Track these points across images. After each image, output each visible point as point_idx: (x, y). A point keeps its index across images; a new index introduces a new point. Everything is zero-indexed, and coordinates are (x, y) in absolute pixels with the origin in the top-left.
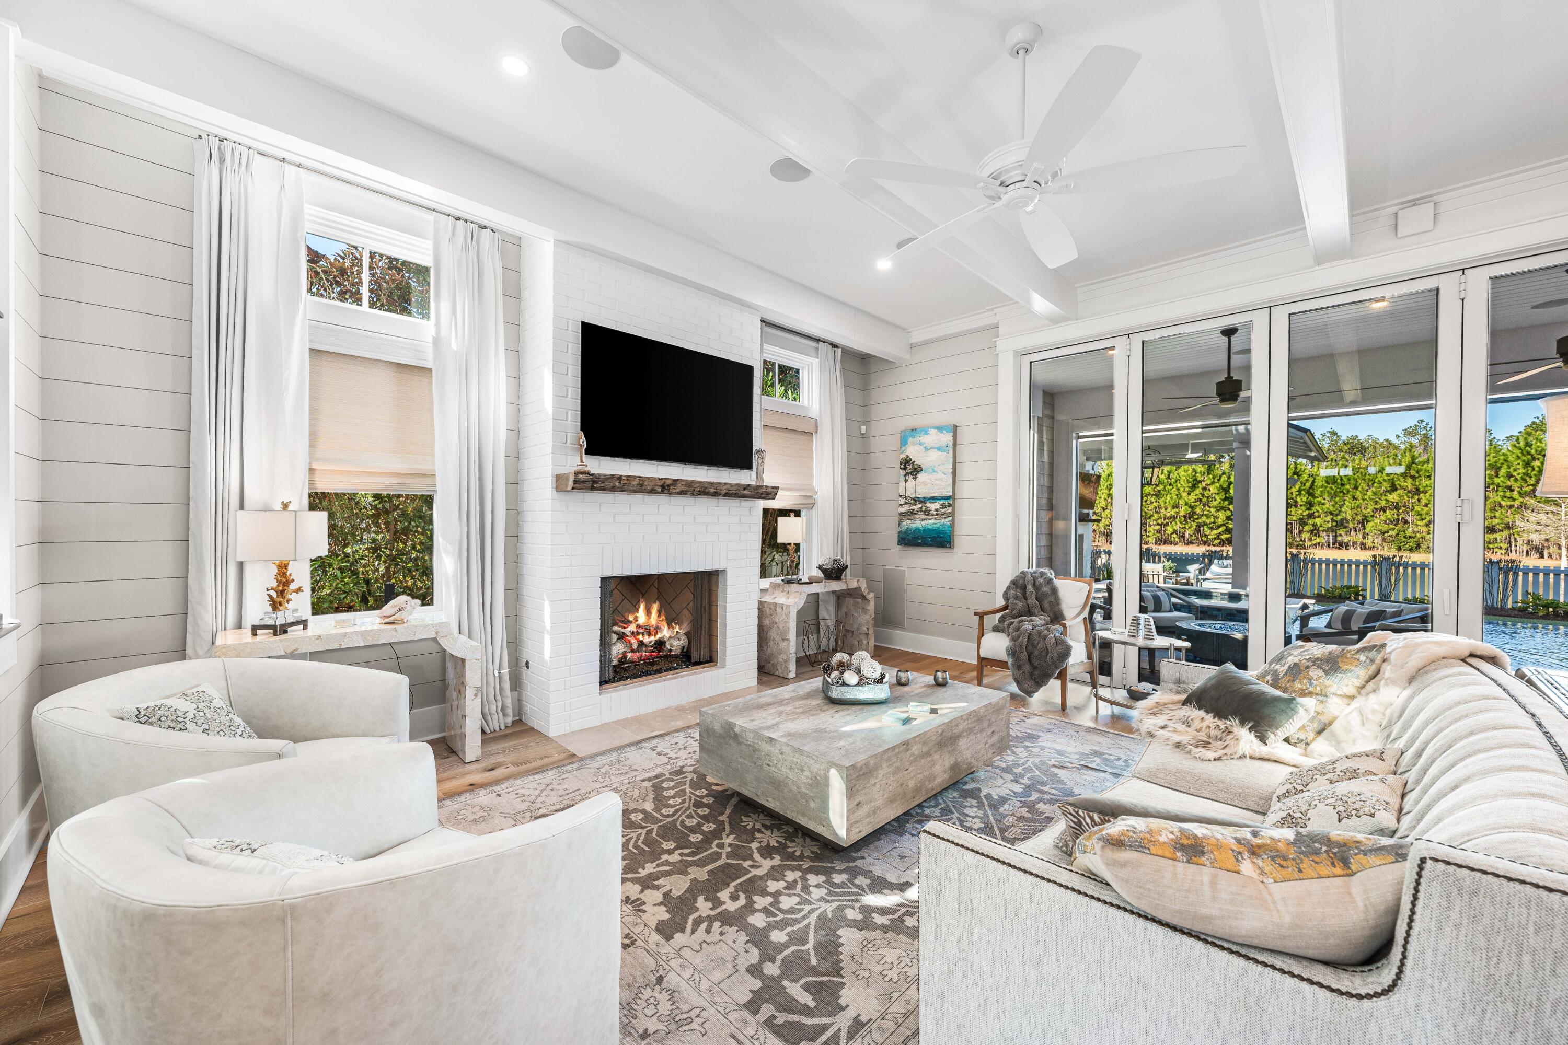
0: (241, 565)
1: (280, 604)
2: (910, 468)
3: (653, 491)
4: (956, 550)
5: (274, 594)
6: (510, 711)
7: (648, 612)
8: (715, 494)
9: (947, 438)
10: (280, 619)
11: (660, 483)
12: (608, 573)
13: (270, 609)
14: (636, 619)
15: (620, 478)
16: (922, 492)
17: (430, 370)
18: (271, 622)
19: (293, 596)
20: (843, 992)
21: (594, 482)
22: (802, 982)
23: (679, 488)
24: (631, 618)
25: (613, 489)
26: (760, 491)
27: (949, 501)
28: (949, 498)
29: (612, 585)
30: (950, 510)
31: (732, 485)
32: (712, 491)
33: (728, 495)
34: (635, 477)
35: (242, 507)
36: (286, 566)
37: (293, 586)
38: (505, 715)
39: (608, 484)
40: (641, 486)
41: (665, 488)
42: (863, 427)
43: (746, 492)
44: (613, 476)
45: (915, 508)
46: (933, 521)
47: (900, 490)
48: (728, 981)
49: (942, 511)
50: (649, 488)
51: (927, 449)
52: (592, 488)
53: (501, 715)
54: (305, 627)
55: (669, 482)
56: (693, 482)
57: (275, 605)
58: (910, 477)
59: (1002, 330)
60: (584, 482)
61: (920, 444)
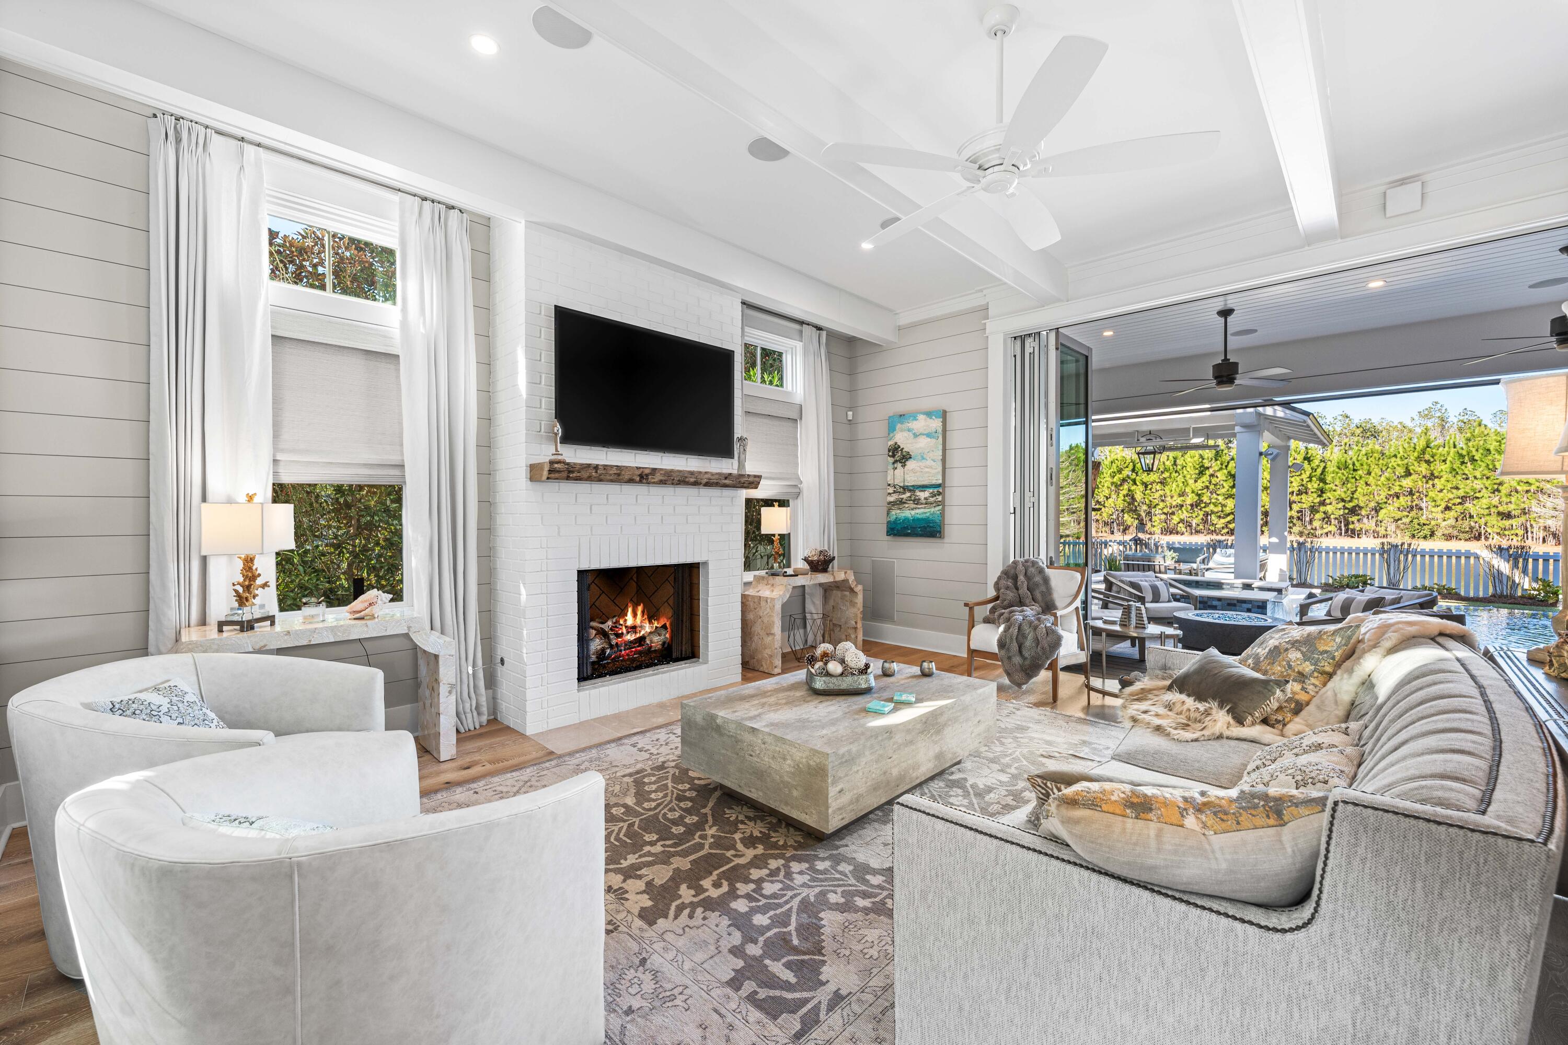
0: (204, 560)
1: (247, 599)
2: (899, 456)
3: (631, 481)
4: (946, 540)
5: (240, 589)
6: (484, 709)
8: (696, 484)
9: (936, 424)
10: (247, 614)
11: (638, 472)
12: (585, 566)
13: (236, 605)
15: (596, 467)
16: (911, 480)
17: (397, 357)
18: (236, 618)
19: (259, 591)
20: (824, 969)
21: (570, 472)
22: (784, 960)
25: (589, 479)
26: (743, 480)
27: (939, 489)
28: (939, 486)
29: (590, 579)
30: (940, 498)
31: (712, 474)
32: (692, 480)
33: (708, 484)
34: (612, 466)
35: (204, 499)
36: (252, 560)
37: (259, 581)
38: (479, 714)
39: (585, 474)
40: (618, 476)
41: (644, 477)
42: (850, 413)
43: (727, 482)
44: (589, 465)
46: (922, 510)
47: (889, 478)
48: (711, 961)
49: (932, 499)
50: (627, 477)
51: (916, 436)
52: (568, 478)
53: (475, 714)
54: (273, 624)
55: (647, 471)
56: (672, 471)
57: (242, 601)
58: (899, 465)
59: (991, 312)
60: (559, 471)
61: (909, 430)
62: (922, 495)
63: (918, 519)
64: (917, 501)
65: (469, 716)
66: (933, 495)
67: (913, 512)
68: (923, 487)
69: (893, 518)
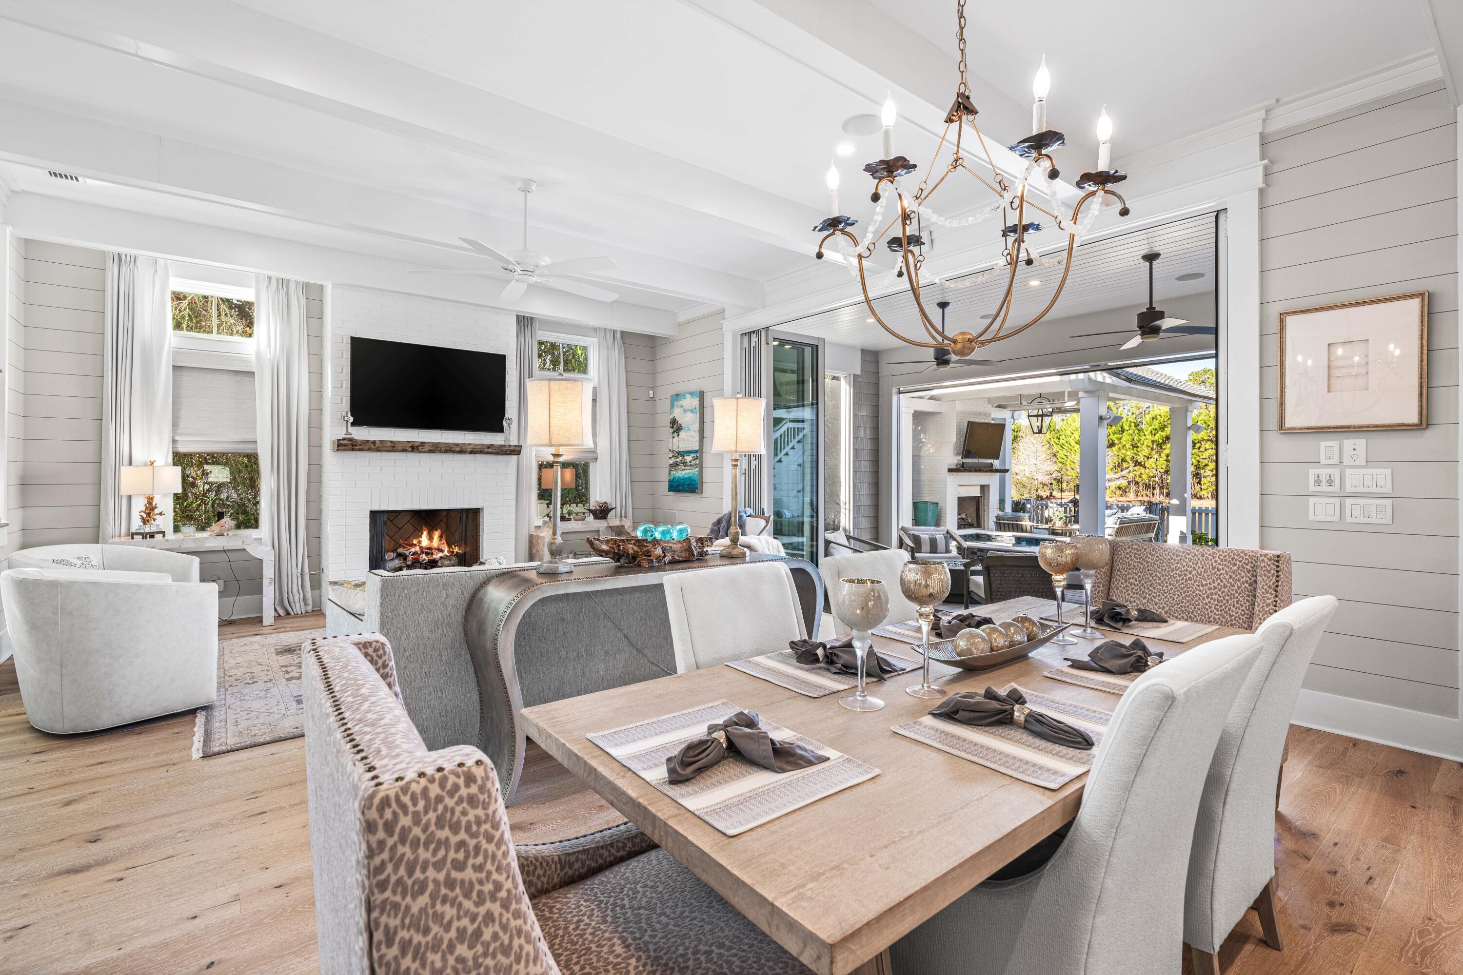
0: (130, 498)
1: (148, 521)
2: (676, 427)
3: (404, 450)
4: (704, 495)
5: (144, 516)
6: (310, 602)
7: (431, 538)
8: (461, 452)
9: (695, 402)
10: (147, 529)
11: (409, 445)
12: (376, 508)
13: (142, 524)
14: (420, 542)
15: (374, 442)
16: (683, 447)
17: (252, 374)
18: (142, 531)
19: (157, 517)
21: (353, 446)
23: (426, 448)
24: (415, 542)
25: (370, 450)
26: (504, 449)
27: (699, 453)
28: (696, 452)
29: (384, 518)
30: (697, 461)
31: (475, 445)
32: (458, 449)
33: (471, 452)
34: (387, 442)
35: (130, 464)
36: (152, 499)
37: (157, 511)
38: (306, 604)
39: (364, 446)
40: (393, 447)
41: (415, 448)
42: (651, 392)
43: (489, 450)
44: (368, 441)
45: (678, 460)
46: (688, 471)
47: (671, 445)
49: (693, 462)
50: (400, 448)
51: (685, 411)
52: (353, 450)
53: (302, 603)
54: (164, 536)
55: (417, 444)
56: (439, 443)
57: (145, 522)
58: (676, 434)
59: (727, 314)
60: (345, 445)
61: (682, 407)
62: (688, 459)
63: (686, 478)
64: (685, 464)
65: (298, 604)
66: (694, 459)
67: (683, 473)
68: (689, 452)
69: (671, 478)
